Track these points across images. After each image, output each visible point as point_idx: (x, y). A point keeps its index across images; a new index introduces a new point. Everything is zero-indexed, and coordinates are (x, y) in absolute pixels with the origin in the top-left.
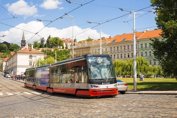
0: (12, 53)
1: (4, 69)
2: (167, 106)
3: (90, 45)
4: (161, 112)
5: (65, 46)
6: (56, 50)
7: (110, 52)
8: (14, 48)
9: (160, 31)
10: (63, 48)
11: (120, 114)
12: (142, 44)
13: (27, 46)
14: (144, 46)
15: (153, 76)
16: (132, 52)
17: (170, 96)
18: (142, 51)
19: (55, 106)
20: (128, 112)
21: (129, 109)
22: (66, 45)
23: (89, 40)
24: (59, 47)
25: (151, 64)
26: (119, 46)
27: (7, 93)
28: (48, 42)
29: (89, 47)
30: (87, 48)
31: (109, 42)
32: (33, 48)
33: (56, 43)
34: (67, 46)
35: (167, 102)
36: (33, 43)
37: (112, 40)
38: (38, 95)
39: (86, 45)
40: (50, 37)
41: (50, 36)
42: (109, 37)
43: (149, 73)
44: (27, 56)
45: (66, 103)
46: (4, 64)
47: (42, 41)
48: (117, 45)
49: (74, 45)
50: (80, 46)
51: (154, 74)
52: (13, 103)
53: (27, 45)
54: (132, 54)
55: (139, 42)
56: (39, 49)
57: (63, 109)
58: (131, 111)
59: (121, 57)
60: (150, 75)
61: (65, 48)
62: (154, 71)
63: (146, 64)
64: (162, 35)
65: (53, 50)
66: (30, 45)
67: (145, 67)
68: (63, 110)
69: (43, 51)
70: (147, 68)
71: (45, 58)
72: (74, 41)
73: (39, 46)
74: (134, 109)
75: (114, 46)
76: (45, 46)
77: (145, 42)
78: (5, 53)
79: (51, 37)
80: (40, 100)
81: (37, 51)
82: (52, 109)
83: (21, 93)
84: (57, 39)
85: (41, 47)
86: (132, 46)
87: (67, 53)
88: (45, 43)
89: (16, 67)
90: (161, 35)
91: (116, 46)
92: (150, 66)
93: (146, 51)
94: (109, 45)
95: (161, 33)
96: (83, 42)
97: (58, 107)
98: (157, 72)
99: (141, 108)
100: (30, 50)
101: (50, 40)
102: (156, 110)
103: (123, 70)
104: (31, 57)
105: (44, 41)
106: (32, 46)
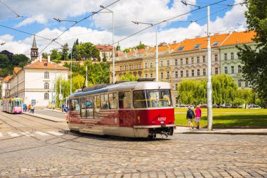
0: (16, 69)
1: (3, 94)
2: (251, 152)
3: (142, 56)
4: (239, 160)
5: (102, 57)
6: (87, 63)
7: (174, 67)
8: (19, 60)
9: (253, 34)
10: (99, 60)
11: (178, 164)
12: (226, 54)
13: (40, 58)
14: (229, 57)
15: (244, 105)
17: (261, 136)
18: (226, 65)
19: (83, 153)
20: (189, 161)
21: (193, 157)
22: (104, 55)
23: (141, 47)
24: (92, 59)
25: (240, 85)
26: (189, 56)
27: (9, 133)
28: (74, 50)
29: (141, 59)
30: (137, 60)
31: (173, 50)
32: (51, 60)
33: (88, 52)
34: (105, 57)
35: (252, 147)
36: (51, 53)
37: (177, 47)
38: (57, 137)
39: (136, 56)
40: (77, 43)
41: (77, 41)
42: (172, 43)
43: (237, 100)
44: (42, 74)
45: (100, 148)
46: (4, 86)
47: (65, 48)
48: (186, 56)
49: (117, 55)
50: (126, 57)
51: (245, 102)
52: (18, 148)
53: (41, 56)
55: (221, 51)
56: (60, 63)
57: (94, 157)
58: (195, 159)
59: (193, 74)
60: (239, 104)
61: (102, 61)
62: (245, 96)
63: (232, 86)
64: (256, 40)
65: (82, 63)
66: (45, 56)
67: (230, 92)
68: (94, 159)
69: (66, 65)
70: (234, 92)
71: (69, 77)
72: (117, 50)
73: (60, 57)
74: (199, 156)
75: (180, 56)
76: (70, 57)
77: (232, 50)
78: (5, 70)
79: (79, 42)
80: (61, 144)
81: (56, 66)
82: (77, 156)
83: (31, 133)
84: (88, 46)
85: (63, 59)
87: (106, 68)
88: (69, 52)
89: (23, 91)
90: (254, 40)
91: (184, 57)
92: (239, 89)
93: (232, 65)
94: (173, 55)
95: (254, 38)
96: (131, 50)
97: (87, 155)
98: (249, 99)
99: (211, 154)
100: (46, 65)
101: (78, 47)
102: (233, 158)
103: (195, 97)
104: (47, 76)
105: (68, 49)
106: (49, 57)
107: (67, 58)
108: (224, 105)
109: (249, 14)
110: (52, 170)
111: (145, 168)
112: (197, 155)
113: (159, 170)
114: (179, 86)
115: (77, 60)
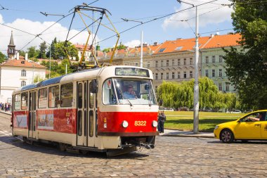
2: (248, 157)
3: (122, 57)
4: (239, 166)
5: (80, 56)
9: (239, 37)
10: (77, 60)
11: (175, 168)
12: (207, 57)
13: (17, 56)
14: (210, 60)
15: (224, 109)
16: (191, 70)
18: (207, 68)
21: (188, 161)
22: (83, 55)
23: (121, 48)
24: (70, 58)
25: (220, 89)
26: (170, 58)
28: (52, 49)
29: (121, 60)
30: (117, 60)
31: (153, 52)
32: (28, 58)
34: (83, 57)
36: (28, 51)
39: (116, 56)
40: (55, 41)
41: (55, 39)
42: (153, 44)
43: (217, 104)
44: (18, 72)
47: (43, 47)
48: (167, 57)
50: (106, 57)
53: (18, 54)
54: (191, 72)
56: (37, 61)
58: (191, 163)
59: (173, 76)
60: (219, 108)
61: (80, 60)
62: (226, 101)
63: (213, 89)
64: (241, 43)
65: (60, 63)
66: (22, 54)
67: (211, 95)
69: (44, 64)
70: (214, 96)
71: (47, 76)
72: (97, 49)
73: (38, 55)
74: (195, 160)
75: (162, 58)
76: (48, 56)
77: (213, 53)
79: (57, 41)
81: (34, 64)
85: (40, 57)
86: (191, 59)
88: (47, 51)
90: (239, 43)
91: (165, 59)
92: (220, 93)
93: (213, 68)
94: (153, 56)
95: (240, 40)
96: (110, 50)
98: (230, 103)
99: (206, 159)
100: (23, 62)
101: (56, 46)
102: (231, 163)
103: (175, 99)
104: (24, 74)
105: (46, 48)
106: (27, 55)
107: (45, 56)
108: (204, 109)
109: (235, 16)
110: (41, 171)
111: (141, 172)
112: (192, 159)
113: (156, 174)
114: (159, 88)
115: (55, 59)
